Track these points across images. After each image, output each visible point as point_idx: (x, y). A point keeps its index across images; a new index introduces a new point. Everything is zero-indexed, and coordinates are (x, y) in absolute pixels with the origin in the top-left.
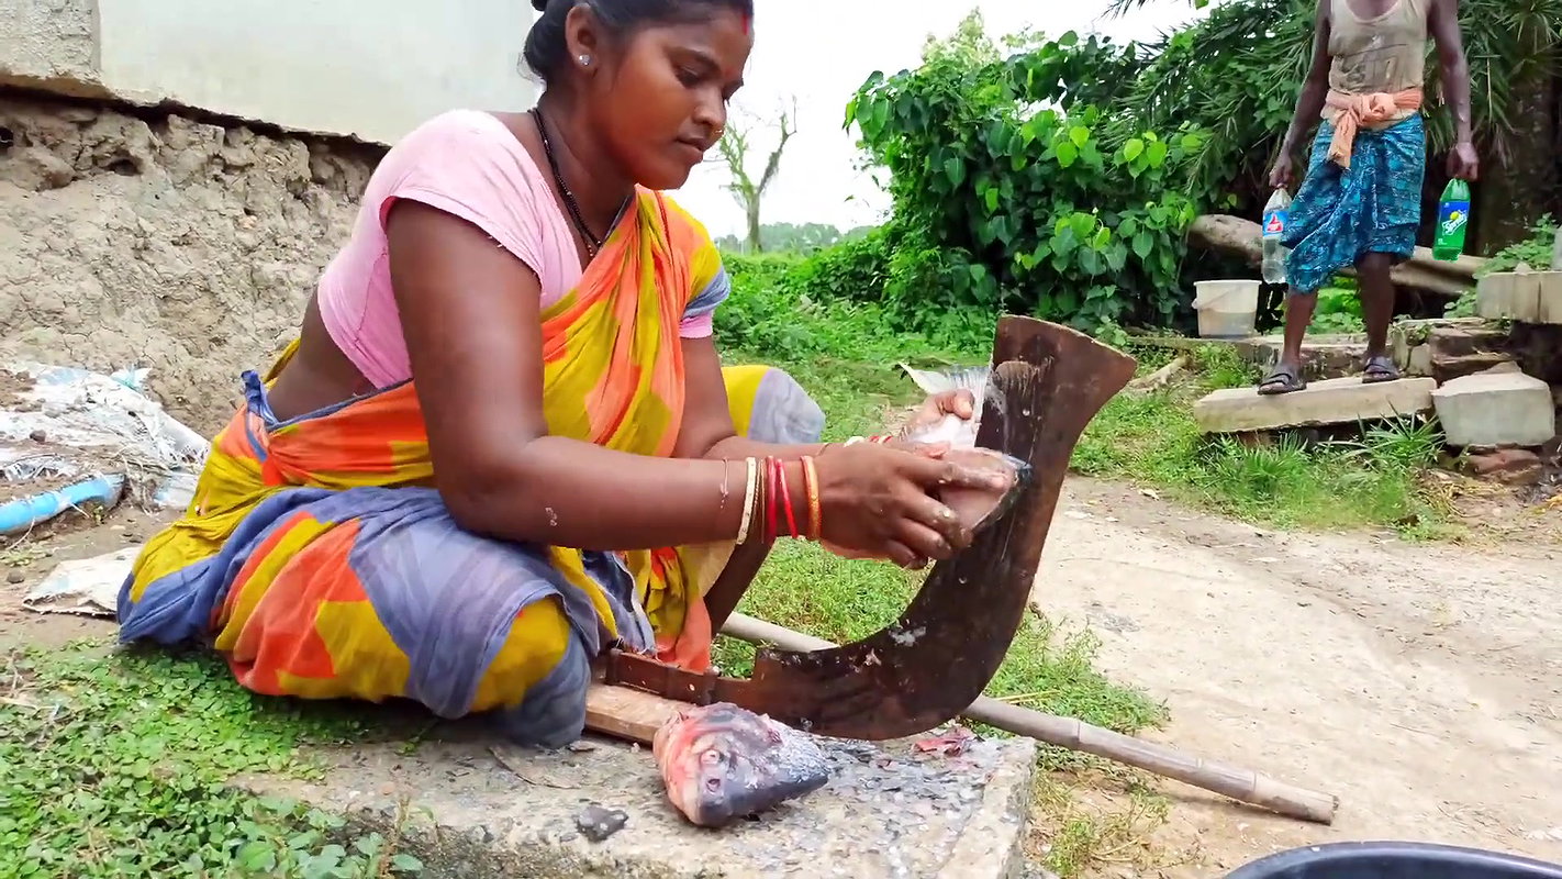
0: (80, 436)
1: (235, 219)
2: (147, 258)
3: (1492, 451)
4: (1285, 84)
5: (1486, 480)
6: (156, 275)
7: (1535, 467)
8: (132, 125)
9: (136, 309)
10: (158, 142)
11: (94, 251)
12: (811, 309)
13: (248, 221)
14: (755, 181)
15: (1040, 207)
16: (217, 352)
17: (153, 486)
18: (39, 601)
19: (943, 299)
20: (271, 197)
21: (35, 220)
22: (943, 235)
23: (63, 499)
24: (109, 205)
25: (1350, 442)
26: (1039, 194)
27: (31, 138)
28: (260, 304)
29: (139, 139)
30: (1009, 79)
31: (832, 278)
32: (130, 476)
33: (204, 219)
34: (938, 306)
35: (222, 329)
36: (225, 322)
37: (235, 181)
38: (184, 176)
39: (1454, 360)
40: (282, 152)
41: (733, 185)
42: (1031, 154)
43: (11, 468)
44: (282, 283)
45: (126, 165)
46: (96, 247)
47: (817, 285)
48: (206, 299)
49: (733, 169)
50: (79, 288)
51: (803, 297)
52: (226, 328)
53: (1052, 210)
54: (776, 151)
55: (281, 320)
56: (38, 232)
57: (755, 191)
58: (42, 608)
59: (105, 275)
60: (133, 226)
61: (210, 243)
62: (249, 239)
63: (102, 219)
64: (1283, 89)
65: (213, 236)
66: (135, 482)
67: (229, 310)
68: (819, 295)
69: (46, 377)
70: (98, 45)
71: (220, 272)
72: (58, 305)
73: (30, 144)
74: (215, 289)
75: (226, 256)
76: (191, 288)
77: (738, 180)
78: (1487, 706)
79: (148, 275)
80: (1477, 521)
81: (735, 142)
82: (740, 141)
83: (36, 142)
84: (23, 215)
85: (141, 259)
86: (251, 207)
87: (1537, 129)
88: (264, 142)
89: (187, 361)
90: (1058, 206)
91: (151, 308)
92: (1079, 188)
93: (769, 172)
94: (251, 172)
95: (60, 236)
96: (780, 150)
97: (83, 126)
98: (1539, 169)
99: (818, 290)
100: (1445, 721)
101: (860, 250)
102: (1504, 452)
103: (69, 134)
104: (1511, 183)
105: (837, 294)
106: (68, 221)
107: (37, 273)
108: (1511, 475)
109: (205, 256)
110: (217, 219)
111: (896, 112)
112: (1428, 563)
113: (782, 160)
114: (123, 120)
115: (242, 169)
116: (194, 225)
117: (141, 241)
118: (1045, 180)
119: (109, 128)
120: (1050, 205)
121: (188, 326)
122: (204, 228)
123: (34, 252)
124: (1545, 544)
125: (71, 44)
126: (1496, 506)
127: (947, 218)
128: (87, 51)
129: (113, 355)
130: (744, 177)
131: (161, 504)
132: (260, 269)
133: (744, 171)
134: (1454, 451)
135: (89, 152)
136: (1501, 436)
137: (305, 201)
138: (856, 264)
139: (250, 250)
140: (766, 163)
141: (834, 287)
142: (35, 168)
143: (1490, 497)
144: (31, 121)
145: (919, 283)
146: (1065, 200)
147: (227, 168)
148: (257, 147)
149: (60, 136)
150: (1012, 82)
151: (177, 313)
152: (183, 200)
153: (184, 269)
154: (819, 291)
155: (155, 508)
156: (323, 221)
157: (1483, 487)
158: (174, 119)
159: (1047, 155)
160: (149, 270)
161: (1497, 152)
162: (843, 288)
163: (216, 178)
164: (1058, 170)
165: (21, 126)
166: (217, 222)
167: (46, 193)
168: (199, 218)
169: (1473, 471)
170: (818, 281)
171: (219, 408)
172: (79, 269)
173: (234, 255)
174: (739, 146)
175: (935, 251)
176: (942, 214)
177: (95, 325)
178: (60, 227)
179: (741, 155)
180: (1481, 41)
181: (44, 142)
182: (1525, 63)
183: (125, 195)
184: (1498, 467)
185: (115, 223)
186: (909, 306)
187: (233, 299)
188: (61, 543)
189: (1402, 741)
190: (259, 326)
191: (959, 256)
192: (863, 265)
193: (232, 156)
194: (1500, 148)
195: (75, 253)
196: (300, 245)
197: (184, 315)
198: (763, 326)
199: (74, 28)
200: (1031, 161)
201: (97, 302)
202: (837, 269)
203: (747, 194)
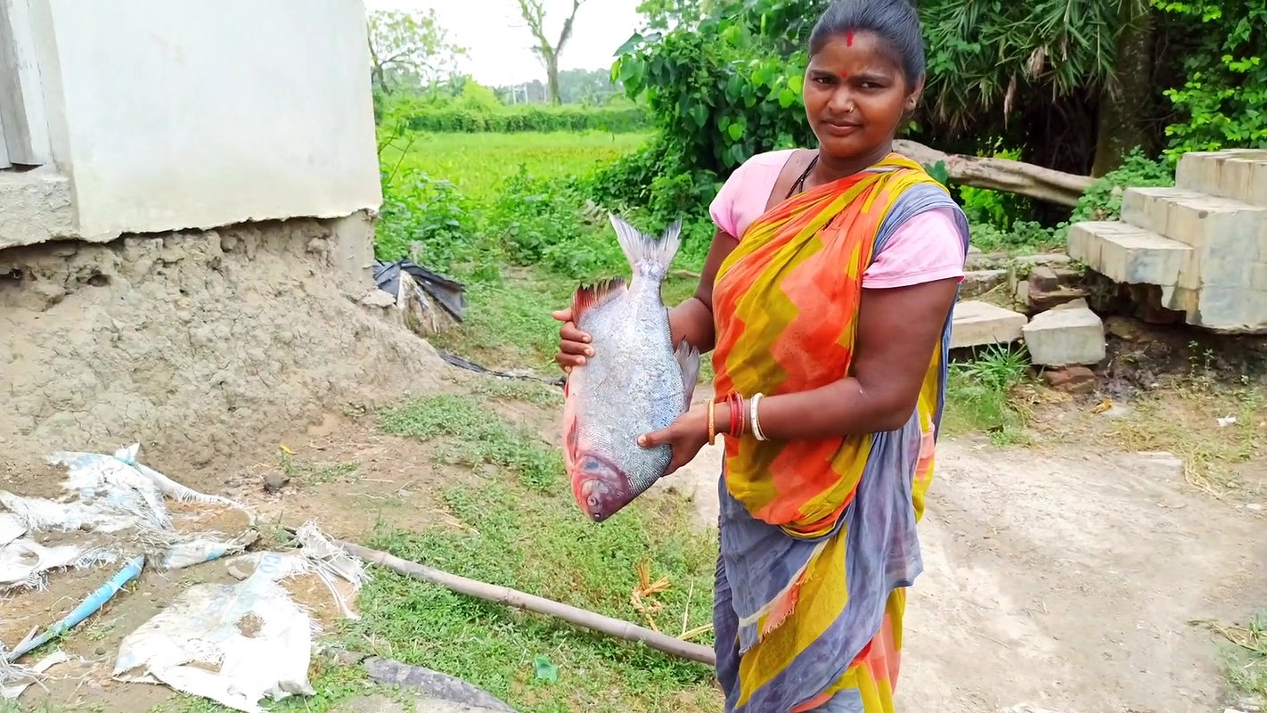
0: (109, 521)
1: (176, 302)
2: (120, 346)
3: (1063, 368)
4: (951, 41)
5: (1057, 390)
6: (128, 357)
7: (1090, 380)
8: (102, 253)
9: (117, 383)
10: (119, 260)
11: (86, 351)
12: (595, 211)
13: (184, 301)
14: (553, 44)
15: (768, 136)
16: (172, 399)
17: (162, 557)
18: (122, 674)
19: (694, 209)
20: (197, 275)
21: (46, 335)
22: (694, 160)
23: (114, 585)
24: (93, 312)
25: (966, 365)
26: (766, 127)
27: (36, 275)
28: (196, 358)
29: (107, 262)
30: (746, 19)
31: (611, 184)
32: (147, 552)
33: (155, 307)
34: (691, 216)
35: (174, 383)
36: (175, 377)
37: (172, 272)
38: (138, 279)
39: (1044, 295)
40: (202, 243)
41: (535, 47)
42: (759, 94)
43: (78, 562)
44: (211, 341)
45: (98, 279)
46: (87, 348)
47: (599, 190)
48: (161, 364)
49: (534, 32)
50: (80, 380)
51: (590, 202)
52: (176, 382)
53: (776, 139)
54: (569, 17)
55: (213, 366)
56: (49, 344)
57: (554, 53)
58: (124, 679)
59: (95, 364)
60: (109, 326)
61: (161, 324)
62: (185, 315)
63: (89, 327)
64: (948, 44)
65: (162, 318)
66: (151, 555)
67: (177, 369)
68: (601, 199)
69: (74, 463)
70: (76, 208)
71: (169, 343)
72: (68, 395)
73: (35, 278)
74: (167, 356)
75: (172, 331)
76: (151, 359)
77: (539, 43)
78: (1005, 603)
79: (123, 358)
80: (1045, 426)
81: (535, 9)
82: (539, 9)
83: (38, 276)
84: (38, 333)
85: (117, 347)
86: (184, 288)
87: (1139, 68)
88: (190, 240)
89: (154, 412)
90: (781, 136)
91: (127, 379)
92: (796, 122)
93: (564, 36)
94: (183, 263)
95: (63, 343)
96: (573, 17)
97: (68, 258)
98: (1141, 99)
99: (600, 193)
100: (977, 618)
101: (631, 161)
102: (1071, 369)
103: (59, 266)
104: (1120, 110)
105: (615, 196)
106: (67, 331)
107: (53, 375)
108: (1074, 386)
109: (158, 334)
110: (164, 305)
111: (651, 71)
112: (1005, 467)
113: (574, 25)
114: (94, 252)
115: (176, 263)
116: (149, 314)
117: (116, 335)
118: (771, 117)
119: (85, 260)
120: (774, 136)
121: (152, 385)
122: (154, 315)
123: (48, 359)
124: (1086, 446)
125: (59, 214)
126: (1061, 411)
127: (697, 145)
128: (70, 214)
129: (106, 421)
130: (544, 40)
131: (168, 566)
132: (195, 335)
133: (544, 34)
134: (1038, 368)
135: (74, 276)
136: (1069, 358)
137: (220, 272)
138: (629, 173)
139: (187, 322)
140: (562, 28)
141: (613, 192)
142: (41, 296)
143: (1058, 404)
144: (33, 263)
145: (677, 198)
146: (786, 132)
147: (166, 264)
148: (185, 245)
149: (54, 269)
150: (748, 23)
151: (144, 379)
152: (139, 296)
153: (146, 347)
154: (602, 194)
155: (165, 570)
156: (233, 285)
157: (1055, 396)
158: (129, 242)
159: (771, 97)
160: (124, 354)
161: (1107, 90)
162: (620, 192)
163: (159, 273)
164: (779, 109)
165: (27, 267)
166: (163, 308)
167: (49, 312)
168: (151, 307)
169: (1049, 383)
170: (600, 187)
171: (178, 442)
172: (79, 365)
173: (177, 329)
174: (539, 12)
175: (687, 176)
176: (692, 144)
177: (93, 403)
178: (62, 336)
179: (540, 21)
180: (1094, 10)
181: (44, 275)
182: (1127, 26)
183: (102, 304)
184: (1064, 382)
185: (98, 326)
186: (669, 214)
187: (178, 359)
188: (118, 613)
189: (945, 639)
190: (198, 374)
191: (706, 177)
192: (634, 173)
193: (169, 257)
194: (1109, 88)
195: (75, 354)
196: (220, 306)
197: (148, 379)
198: (556, 250)
199: (60, 202)
200: (760, 100)
201: (93, 388)
202: (615, 176)
203: (547, 54)
